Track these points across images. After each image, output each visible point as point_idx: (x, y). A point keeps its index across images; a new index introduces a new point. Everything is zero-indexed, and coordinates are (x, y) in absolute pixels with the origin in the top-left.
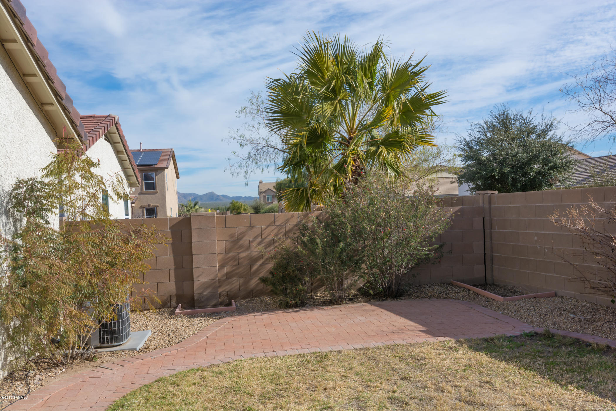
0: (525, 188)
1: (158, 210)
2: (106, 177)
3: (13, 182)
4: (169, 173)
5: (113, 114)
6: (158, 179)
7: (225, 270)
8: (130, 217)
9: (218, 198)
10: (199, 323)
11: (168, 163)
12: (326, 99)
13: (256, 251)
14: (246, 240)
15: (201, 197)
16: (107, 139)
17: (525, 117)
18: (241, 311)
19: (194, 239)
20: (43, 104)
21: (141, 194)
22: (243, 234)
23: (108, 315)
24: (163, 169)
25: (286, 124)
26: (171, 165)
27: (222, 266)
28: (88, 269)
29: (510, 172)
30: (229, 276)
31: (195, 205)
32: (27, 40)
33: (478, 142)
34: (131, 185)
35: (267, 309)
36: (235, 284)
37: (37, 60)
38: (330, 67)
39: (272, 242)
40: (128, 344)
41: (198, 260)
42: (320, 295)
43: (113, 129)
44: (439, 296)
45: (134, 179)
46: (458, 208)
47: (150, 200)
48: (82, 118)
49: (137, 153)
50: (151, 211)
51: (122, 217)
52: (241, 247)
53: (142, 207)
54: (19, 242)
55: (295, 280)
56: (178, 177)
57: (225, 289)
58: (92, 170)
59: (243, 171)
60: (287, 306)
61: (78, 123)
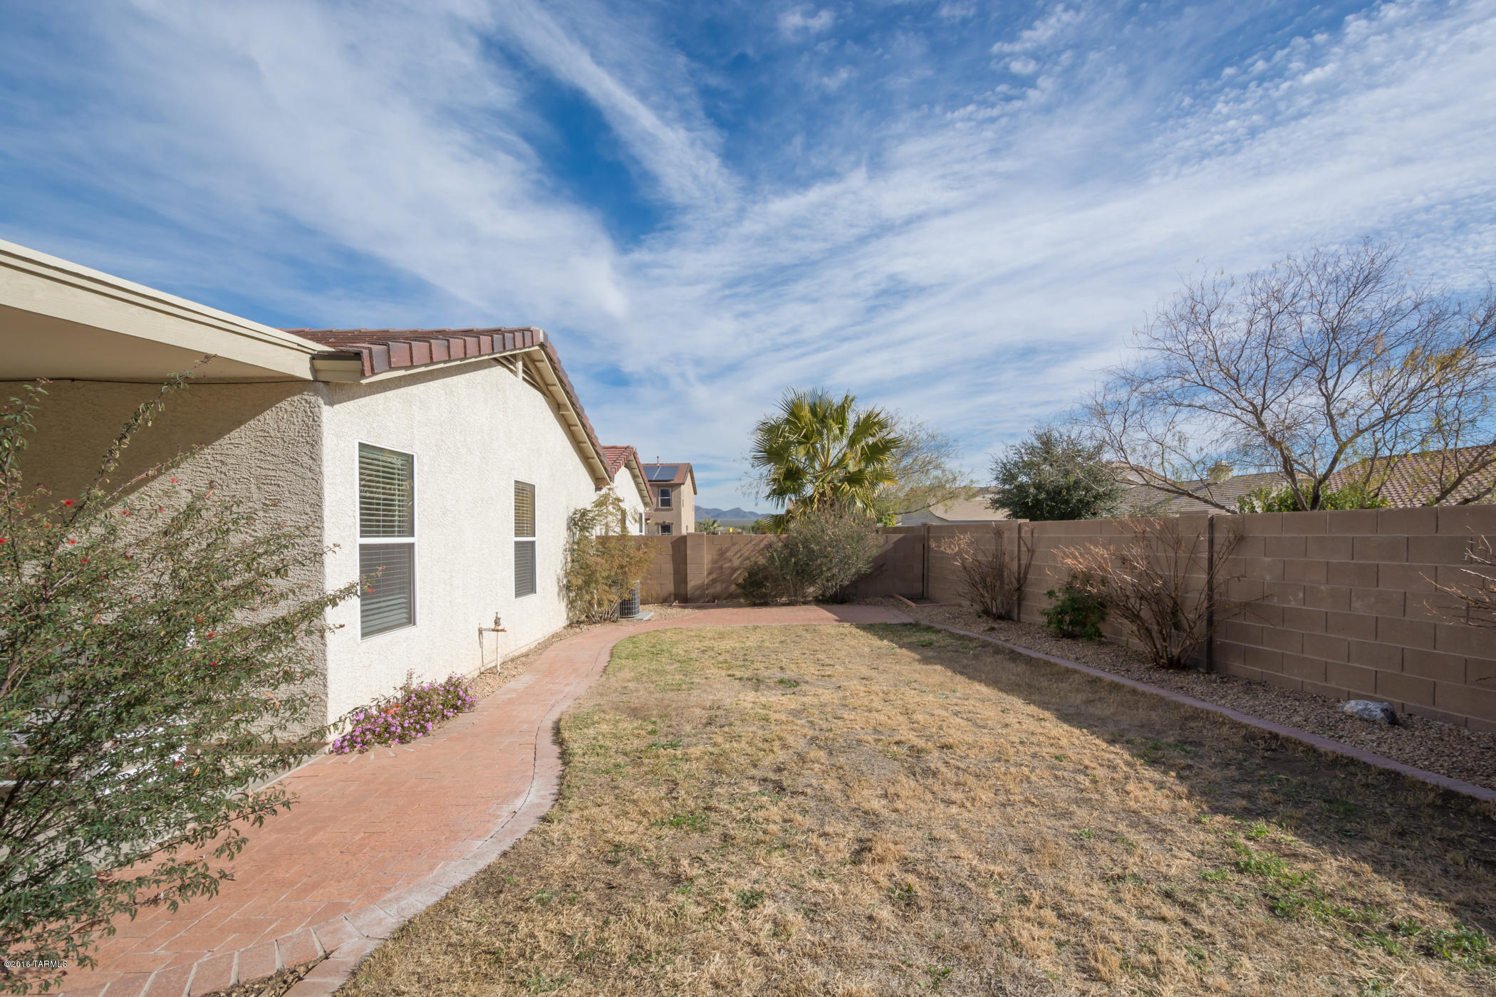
0: (1064, 516)
1: (674, 528)
2: (627, 509)
3: (573, 510)
4: (686, 489)
5: (632, 445)
6: (674, 495)
7: (711, 577)
8: (643, 534)
9: (744, 514)
10: (688, 611)
11: (685, 478)
12: (800, 443)
13: (736, 562)
14: (729, 554)
15: (725, 514)
16: (627, 466)
17: (1072, 437)
18: (718, 606)
19: (689, 552)
20: (588, 458)
21: (656, 510)
22: (727, 550)
23: (626, 596)
24: (680, 485)
25: (769, 460)
26: (689, 480)
27: (709, 574)
28: (616, 564)
29: (1046, 499)
30: (714, 581)
31: (714, 523)
32: (584, 426)
33: (1016, 464)
34: (646, 504)
35: (741, 606)
36: (718, 588)
37: (588, 435)
38: (806, 412)
39: (748, 558)
40: (638, 616)
41: (691, 569)
42: (784, 599)
43: (632, 458)
44: (876, 604)
45: (648, 500)
46: (902, 535)
47: (666, 517)
48: (604, 448)
49: (650, 468)
50: (666, 528)
51: (638, 534)
52: (725, 559)
53: (657, 524)
54: (575, 547)
55: (759, 584)
56: (695, 493)
57: (711, 591)
58: (621, 504)
59: (754, 491)
60: (754, 605)
61: (601, 453)
